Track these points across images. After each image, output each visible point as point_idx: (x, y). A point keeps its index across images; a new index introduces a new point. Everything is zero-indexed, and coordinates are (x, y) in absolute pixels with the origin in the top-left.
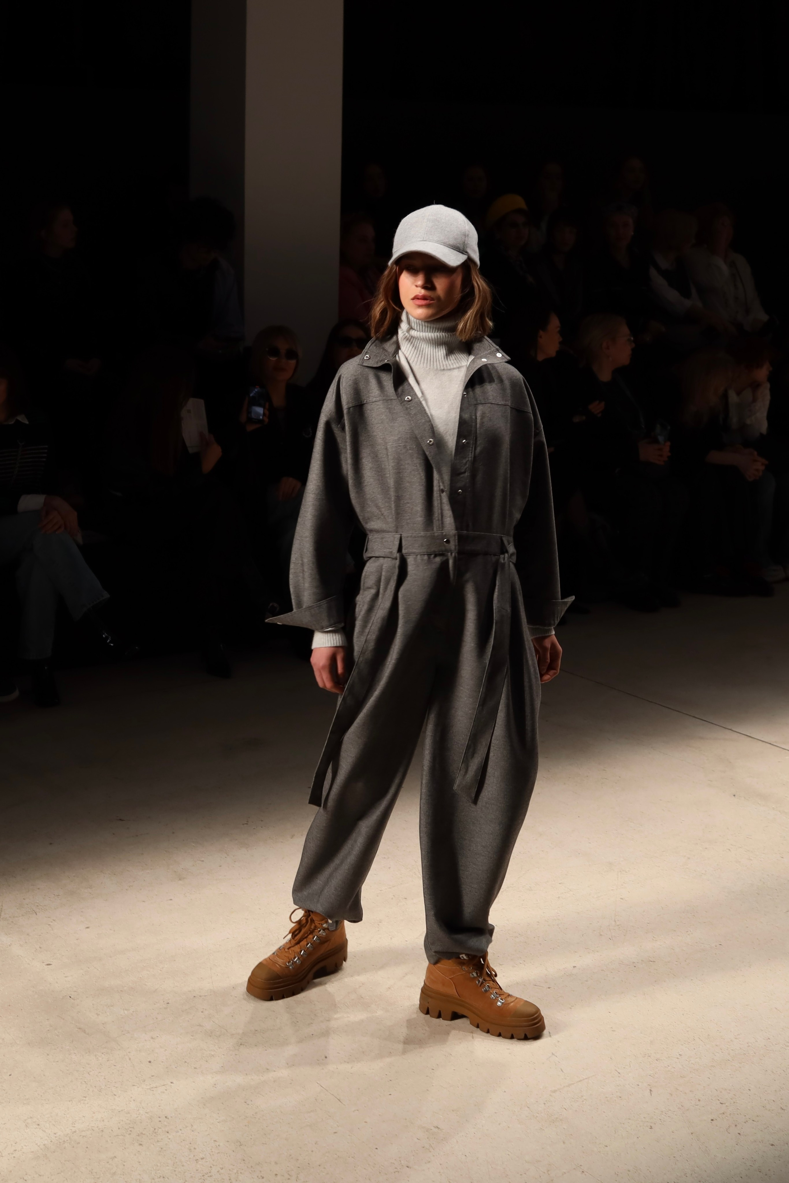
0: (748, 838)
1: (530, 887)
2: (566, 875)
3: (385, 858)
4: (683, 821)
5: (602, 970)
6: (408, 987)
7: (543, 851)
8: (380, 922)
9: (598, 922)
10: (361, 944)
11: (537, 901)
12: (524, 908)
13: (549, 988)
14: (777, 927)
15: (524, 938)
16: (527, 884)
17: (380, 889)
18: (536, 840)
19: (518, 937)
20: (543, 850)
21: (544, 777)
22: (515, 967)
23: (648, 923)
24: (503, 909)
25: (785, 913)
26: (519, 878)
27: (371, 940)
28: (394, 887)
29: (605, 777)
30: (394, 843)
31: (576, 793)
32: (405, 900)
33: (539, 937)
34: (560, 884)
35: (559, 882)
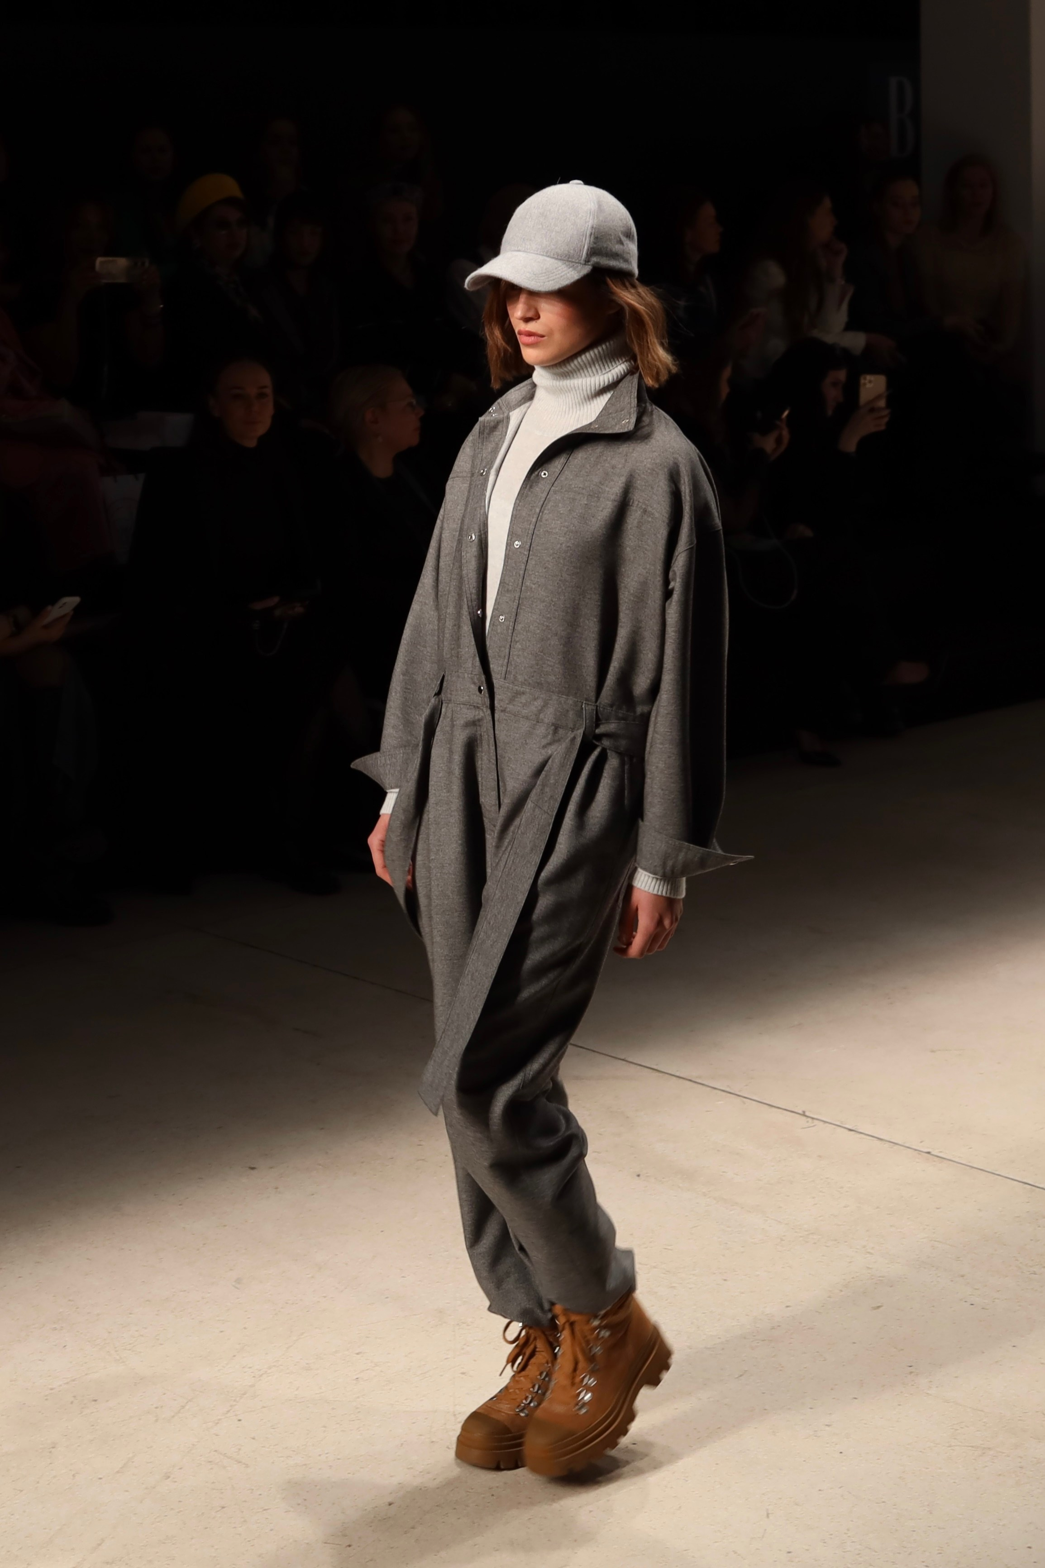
2: (367, 1337)
3: (55, 1329)
5: (437, 1506)
6: (107, 1563)
8: (53, 1448)
9: (426, 1418)
10: (21, 1491)
11: (321, 1388)
12: (299, 1403)
13: (350, 1546)
16: (301, 1359)
17: (50, 1387)
18: (313, 1277)
19: (291, 1457)
20: (324, 1295)
22: (290, 1511)
26: (287, 1348)
27: (38, 1482)
28: (74, 1380)
30: (70, 1300)
32: (93, 1403)
35: (357, 1352)
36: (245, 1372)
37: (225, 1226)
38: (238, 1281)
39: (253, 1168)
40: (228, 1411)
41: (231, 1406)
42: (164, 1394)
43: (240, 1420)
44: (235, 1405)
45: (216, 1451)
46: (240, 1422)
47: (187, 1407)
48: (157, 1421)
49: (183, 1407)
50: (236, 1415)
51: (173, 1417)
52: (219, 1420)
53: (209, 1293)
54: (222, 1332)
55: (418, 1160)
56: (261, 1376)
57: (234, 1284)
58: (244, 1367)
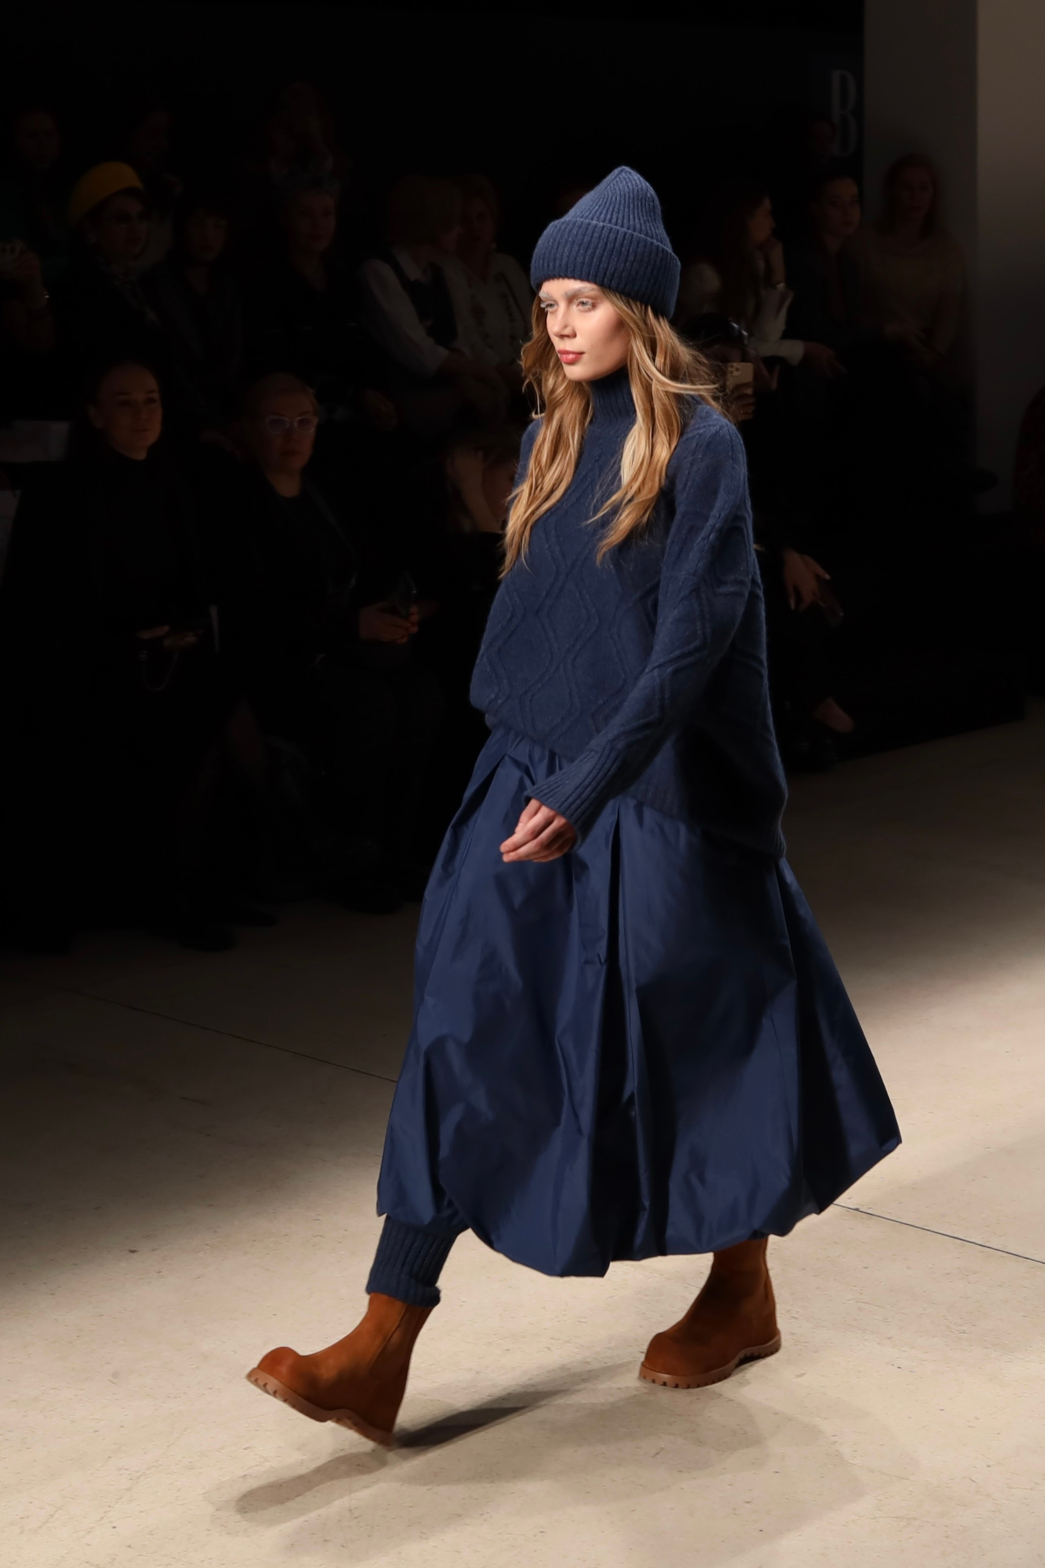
0: (579, 1322)
1: (190, 1462)
2: (257, 1430)
4: (464, 1302)
7: (211, 1388)
14: (641, 1485)
15: (183, 1565)
16: (183, 1457)
18: (198, 1368)
19: (171, 1565)
20: (210, 1386)
21: (207, 1245)
23: (410, 1507)
24: (142, 1512)
25: (653, 1456)
26: (168, 1446)
29: (320, 1234)
31: (267, 1270)
33: (210, 1559)
34: (245, 1449)
35: (244, 1447)
36: (121, 1475)
37: (102, 1315)
38: (116, 1375)
39: (133, 1252)
40: (102, 1518)
41: (105, 1512)
42: (31, 1503)
43: (114, 1527)
44: (110, 1511)
45: (87, 1562)
46: (114, 1529)
47: (56, 1516)
48: (21, 1533)
49: (52, 1516)
50: (111, 1522)
51: (40, 1527)
52: (92, 1528)
53: (83, 1389)
54: (96, 1431)
55: (316, 1236)
56: (138, 1478)
57: (110, 1378)
58: (120, 1469)
